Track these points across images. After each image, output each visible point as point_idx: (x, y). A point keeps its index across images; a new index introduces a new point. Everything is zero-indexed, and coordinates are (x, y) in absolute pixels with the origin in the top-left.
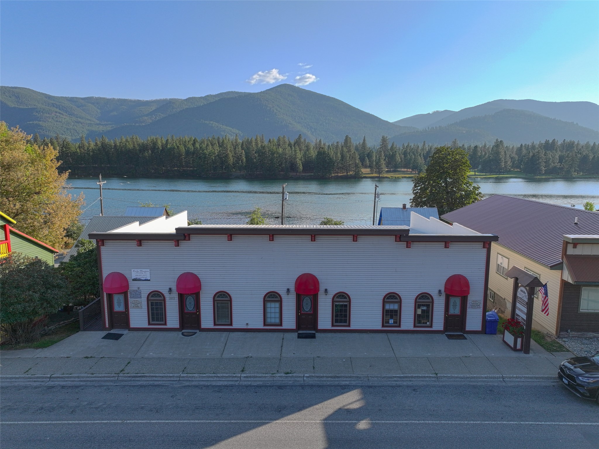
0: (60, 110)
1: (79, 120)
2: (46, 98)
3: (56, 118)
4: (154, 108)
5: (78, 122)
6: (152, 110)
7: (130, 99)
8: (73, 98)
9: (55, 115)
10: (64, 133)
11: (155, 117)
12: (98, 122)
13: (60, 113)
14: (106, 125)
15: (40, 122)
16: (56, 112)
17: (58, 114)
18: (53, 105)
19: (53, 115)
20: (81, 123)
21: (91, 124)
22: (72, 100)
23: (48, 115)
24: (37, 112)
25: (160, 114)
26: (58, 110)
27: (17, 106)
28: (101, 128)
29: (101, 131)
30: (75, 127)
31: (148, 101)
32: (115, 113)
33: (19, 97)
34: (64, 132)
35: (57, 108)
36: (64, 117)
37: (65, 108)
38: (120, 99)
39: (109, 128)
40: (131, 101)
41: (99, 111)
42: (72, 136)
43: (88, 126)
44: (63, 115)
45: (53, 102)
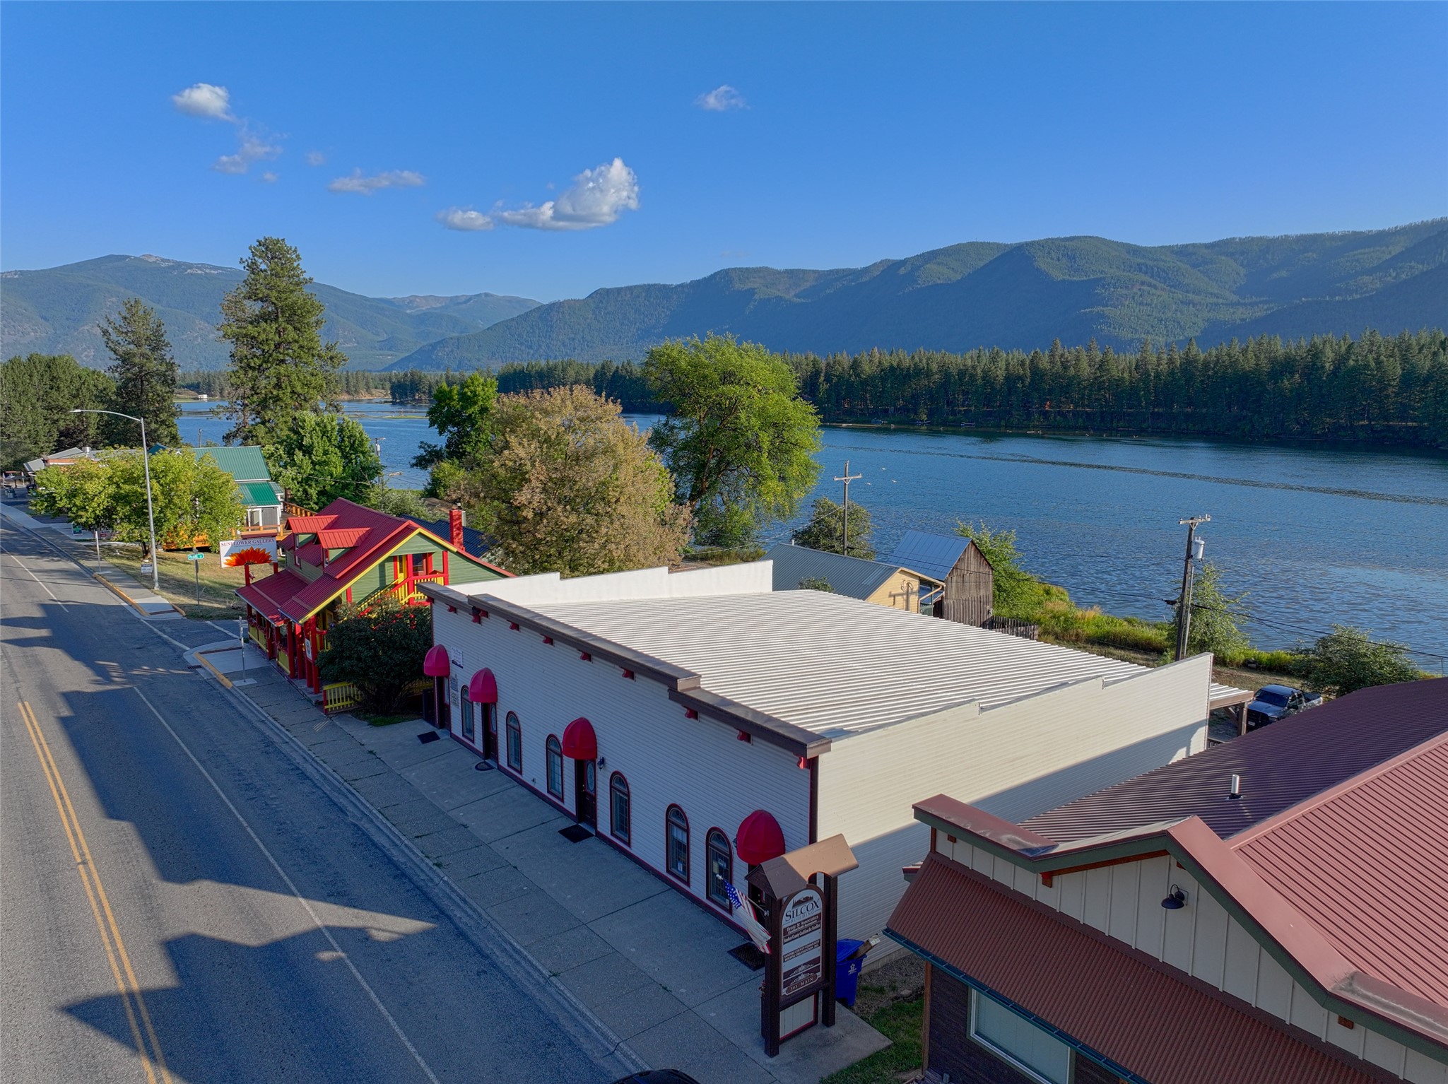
0: (1152, 277)
1: (1191, 296)
2: (1129, 253)
3: (1141, 296)
4: (1396, 250)
5: (1187, 303)
6: (1388, 257)
7: (1331, 231)
8: (1187, 246)
9: (1140, 289)
10: (1151, 331)
11: (1394, 274)
12: (1235, 298)
13: (1150, 285)
14: (1252, 304)
15: (1105, 309)
16: (1143, 283)
17: (1145, 288)
18: (1139, 268)
19: (1135, 290)
20: (1194, 305)
21: (1216, 304)
22: (1183, 252)
23: (1124, 292)
24: (1103, 286)
25: (1413, 264)
26: (1147, 279)
27: (1068, 277)
28: (1241, 314)
29: (1238, 322)
30: (1179, 314)
31: (1384, 231)
32: (1284, 273)
33: (1074, 258)
34: (1152, 327)
35: (1146, 273)
36: (1159, 292)
37: (1164, 271)
38: (1302, 236)
39: (1259, 312)
40: (1332, 237)
41: (1242, 271)
42: (1167, 336)
43: (1209, 312)
44: (1156, 288)
45: (1140, 261)
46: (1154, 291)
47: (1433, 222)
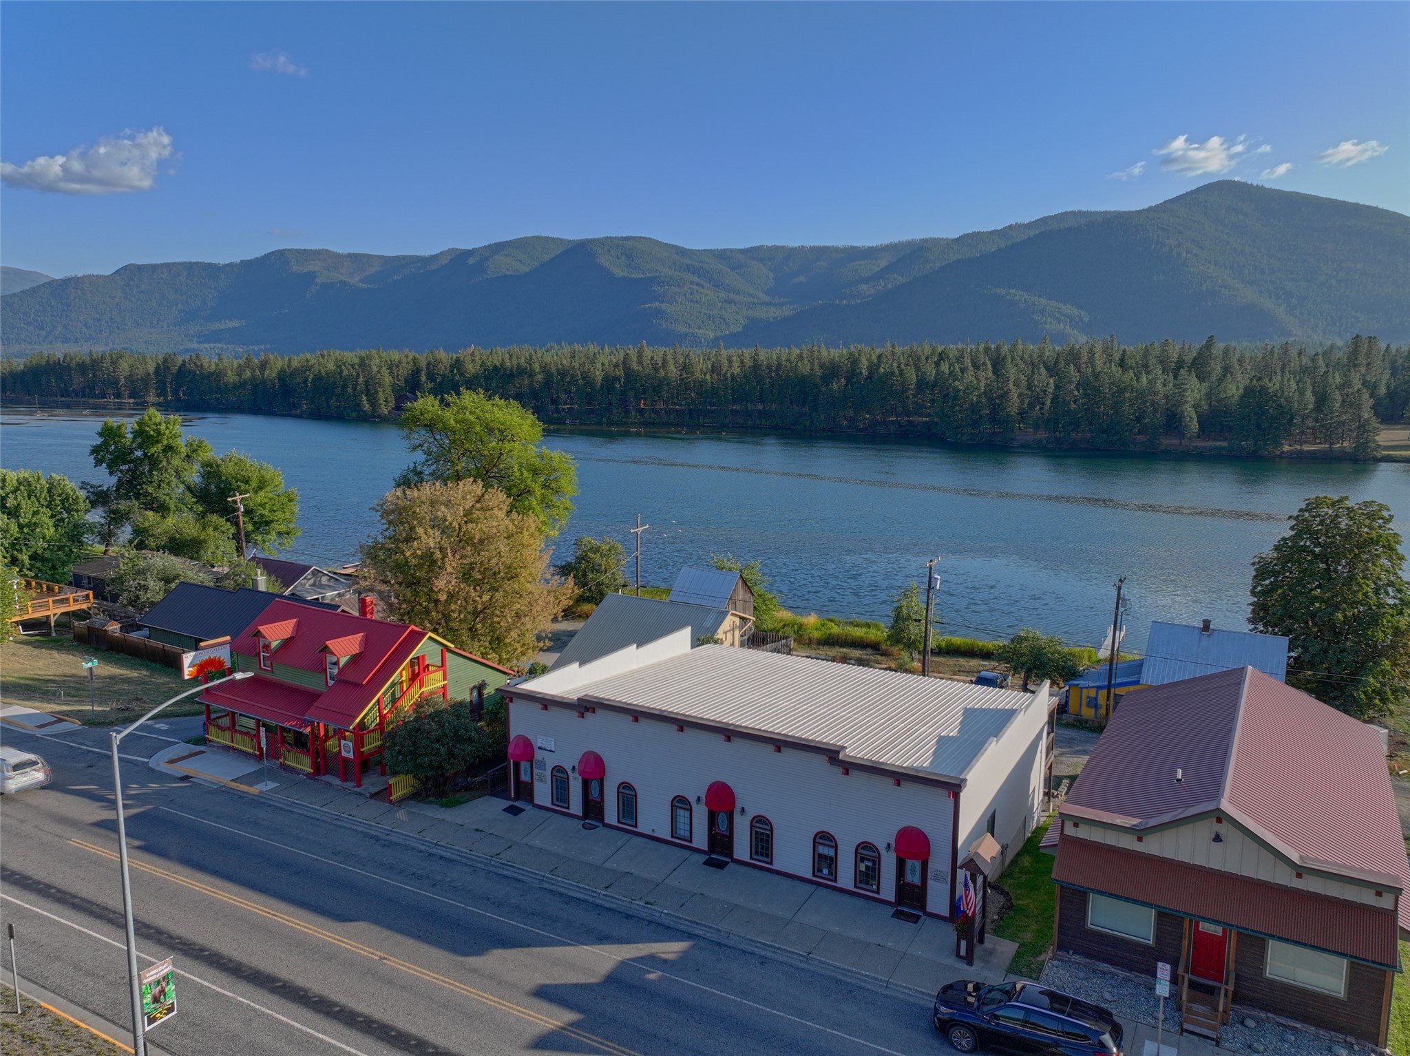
0: (699, 277)
1: (732, 296)
2: (677, 254)
3: (691, 294)
4: (883, 263)
5: (729, 302)
6: (878, 269)
7: (835, 245)
8: (725, 250)
9: (690, 288)
10: (702, 326)
11: (883, 284)
12: (766, 298)
13: (698, 284)
14: (781, 305)
15: (662, 305)
16: (692, 283)
17: (694, 287)
18: (688, 269)
19: (686, 289)
20: (735, 304)
21: (753, 303)
22: (723, 255)
23: (677, 290)
24: (659, 284)
25: (896, 276)
26: (695, 279)
27: (627, 274)
28: (772, 313)
29: (771, 319)
30: (724, 312)
31: (873, 247)
32: (802, 279)
33: (632, 256)
34: (703, 322)
35: (694, 273)
36: (706, 291)
37: (708, 272)
38: (814, 247)
39: (787, 312)
40: (837, 250)
41: (771, 275)
42: (716, 331)
43: (747, 310)
44: (703, 287)
45: (688, 262)
46: (701, 290)
47: (906, 242)
